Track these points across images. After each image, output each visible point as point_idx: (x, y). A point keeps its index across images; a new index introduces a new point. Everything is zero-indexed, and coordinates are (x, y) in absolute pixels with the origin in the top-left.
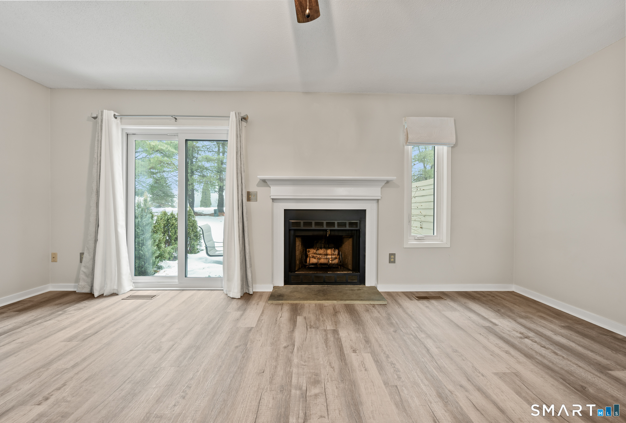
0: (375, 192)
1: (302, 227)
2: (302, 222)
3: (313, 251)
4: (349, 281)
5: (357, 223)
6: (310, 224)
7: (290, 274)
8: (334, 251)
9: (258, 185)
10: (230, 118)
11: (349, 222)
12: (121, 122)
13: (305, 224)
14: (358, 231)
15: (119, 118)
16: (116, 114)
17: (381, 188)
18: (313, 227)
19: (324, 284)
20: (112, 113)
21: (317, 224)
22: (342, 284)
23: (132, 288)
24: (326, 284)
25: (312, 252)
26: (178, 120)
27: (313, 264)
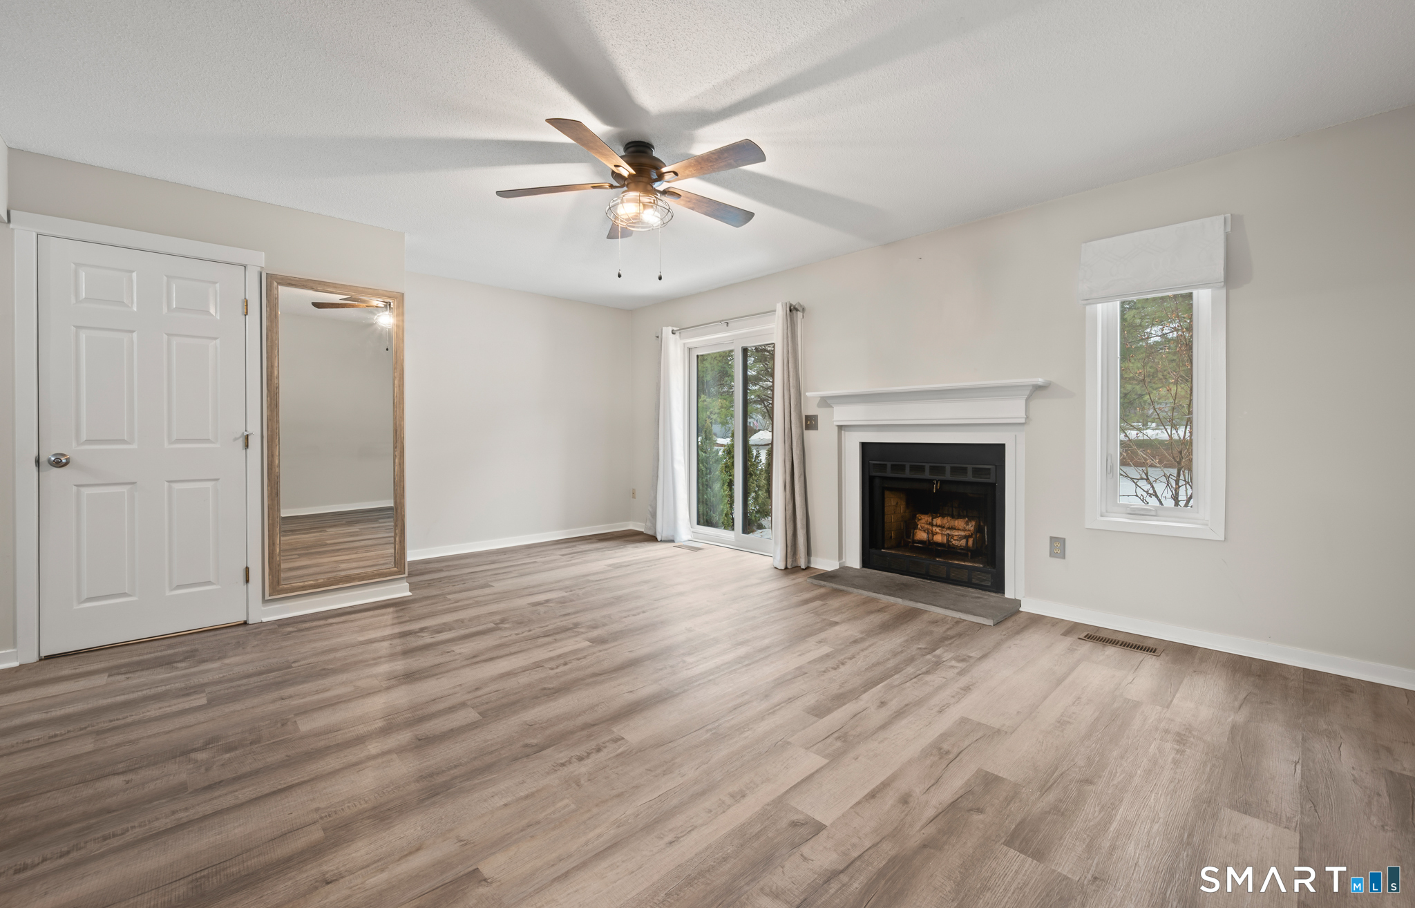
0: (1014, 409)
1: (889, 474)
2: (889, 464)
3: (926, 519)
4: (974, 581)
5: (989, 469)
6: (902, 468)
7: (873, 551)
8: (967, 524)
9: (819, 405)
10: (777, 312)
11: (973, 468)
12: (680, 336)
13: (894, 467)
14: (993, 486)
15: (677, 333)
16: (675, 329)
17: (1027, 401)
18: (907, 474)
19: (926, 579)
20: (670, 329)
21: (914, 469)
22: (961, 585)
23: (690, 538)
24: (930, 579)
25: (924, 520)
26: (729, 325)
27: (921, 542)
